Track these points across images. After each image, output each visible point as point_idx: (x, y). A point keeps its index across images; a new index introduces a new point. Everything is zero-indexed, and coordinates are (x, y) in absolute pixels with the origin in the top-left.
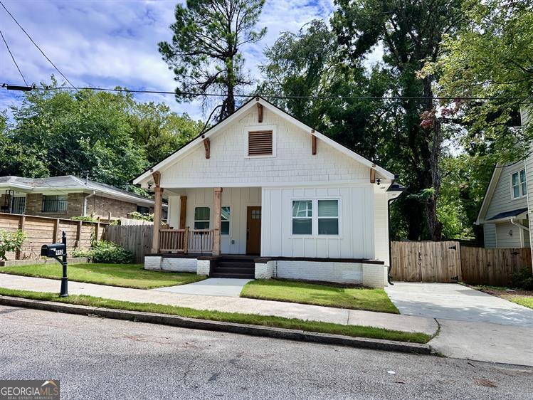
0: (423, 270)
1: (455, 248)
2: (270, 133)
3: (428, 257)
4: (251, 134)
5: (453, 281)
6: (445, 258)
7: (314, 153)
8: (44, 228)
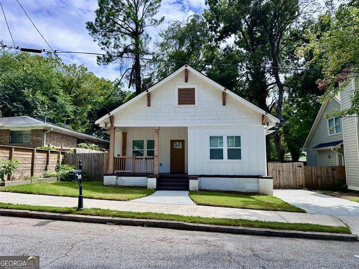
0: (281, 181)
1: (300, 166)
2: (193, 89)
3: (285, 173)
4: (180, 90)
5: (300, 187)
6: (295, 173)
7: (224, 104)
8: (26, 156)
